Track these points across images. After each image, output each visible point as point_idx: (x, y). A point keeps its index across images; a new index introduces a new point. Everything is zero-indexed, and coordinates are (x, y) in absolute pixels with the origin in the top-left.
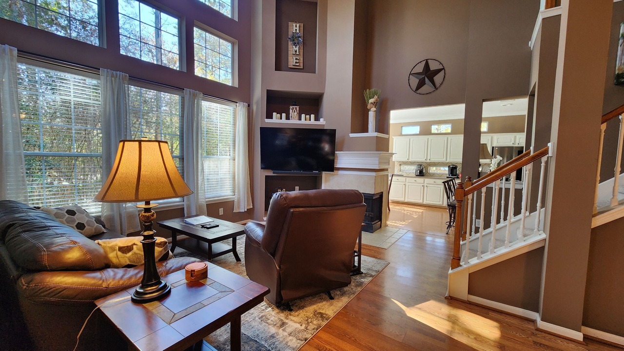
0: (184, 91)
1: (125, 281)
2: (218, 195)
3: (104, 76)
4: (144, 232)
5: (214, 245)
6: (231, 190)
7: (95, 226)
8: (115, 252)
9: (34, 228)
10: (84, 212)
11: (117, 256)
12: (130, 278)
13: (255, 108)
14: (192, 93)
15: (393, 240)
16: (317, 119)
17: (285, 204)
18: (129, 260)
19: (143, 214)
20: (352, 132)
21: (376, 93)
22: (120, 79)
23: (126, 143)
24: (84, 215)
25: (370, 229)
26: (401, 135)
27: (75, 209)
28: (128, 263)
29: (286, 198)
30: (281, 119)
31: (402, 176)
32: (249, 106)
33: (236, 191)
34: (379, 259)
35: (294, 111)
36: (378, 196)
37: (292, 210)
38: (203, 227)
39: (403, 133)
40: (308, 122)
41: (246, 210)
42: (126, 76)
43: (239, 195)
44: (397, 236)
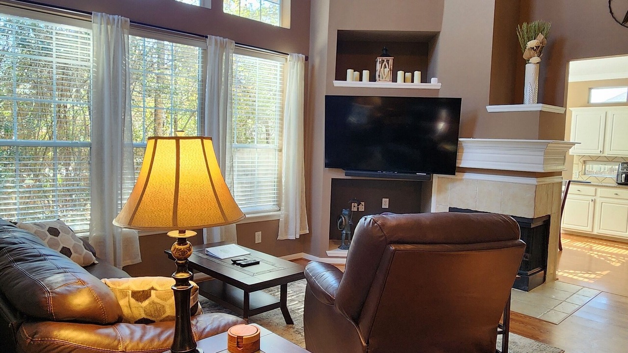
0: (208, 40)
1: (145, 345)
2: (255, 209)
3: (97, 23)
4: (177, 273)
5: (253, 295)
6: (274, 201)
7: (84, 253)
8: (127, 298)
9: (26, 256)
10: (69, 231)
11: (130, 305)
12: (152, 340)
13: (317, 61)
14: (219, 42)
15: (570, 309)
16: (424, 79)
17: (382, 236)
18: (145, 311)
19: (177, 247)
20: (492, 103)
21: (540, 30)
22: (118, 26)
23: (159, 141)
24: (69, 236)
25: (524, 284)
26: (588, 104)
27: (58, 227)
28: (143, 316)
29: (382, 227)
30: (361, 80)
31: (587, 183)
32: (307, 59)
33: (283, 204)
34: (543, 341)
35: (384, 67)
36: (540, 223)
37: (392, 248)
38: (235, 262)
39: (593, 100)
40: (409, 85)
41: (298, 237)
42: (126, 21)
43: (287, 210)
44: (578, 300)
